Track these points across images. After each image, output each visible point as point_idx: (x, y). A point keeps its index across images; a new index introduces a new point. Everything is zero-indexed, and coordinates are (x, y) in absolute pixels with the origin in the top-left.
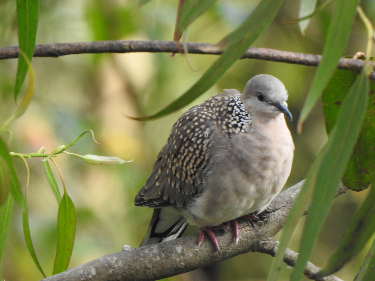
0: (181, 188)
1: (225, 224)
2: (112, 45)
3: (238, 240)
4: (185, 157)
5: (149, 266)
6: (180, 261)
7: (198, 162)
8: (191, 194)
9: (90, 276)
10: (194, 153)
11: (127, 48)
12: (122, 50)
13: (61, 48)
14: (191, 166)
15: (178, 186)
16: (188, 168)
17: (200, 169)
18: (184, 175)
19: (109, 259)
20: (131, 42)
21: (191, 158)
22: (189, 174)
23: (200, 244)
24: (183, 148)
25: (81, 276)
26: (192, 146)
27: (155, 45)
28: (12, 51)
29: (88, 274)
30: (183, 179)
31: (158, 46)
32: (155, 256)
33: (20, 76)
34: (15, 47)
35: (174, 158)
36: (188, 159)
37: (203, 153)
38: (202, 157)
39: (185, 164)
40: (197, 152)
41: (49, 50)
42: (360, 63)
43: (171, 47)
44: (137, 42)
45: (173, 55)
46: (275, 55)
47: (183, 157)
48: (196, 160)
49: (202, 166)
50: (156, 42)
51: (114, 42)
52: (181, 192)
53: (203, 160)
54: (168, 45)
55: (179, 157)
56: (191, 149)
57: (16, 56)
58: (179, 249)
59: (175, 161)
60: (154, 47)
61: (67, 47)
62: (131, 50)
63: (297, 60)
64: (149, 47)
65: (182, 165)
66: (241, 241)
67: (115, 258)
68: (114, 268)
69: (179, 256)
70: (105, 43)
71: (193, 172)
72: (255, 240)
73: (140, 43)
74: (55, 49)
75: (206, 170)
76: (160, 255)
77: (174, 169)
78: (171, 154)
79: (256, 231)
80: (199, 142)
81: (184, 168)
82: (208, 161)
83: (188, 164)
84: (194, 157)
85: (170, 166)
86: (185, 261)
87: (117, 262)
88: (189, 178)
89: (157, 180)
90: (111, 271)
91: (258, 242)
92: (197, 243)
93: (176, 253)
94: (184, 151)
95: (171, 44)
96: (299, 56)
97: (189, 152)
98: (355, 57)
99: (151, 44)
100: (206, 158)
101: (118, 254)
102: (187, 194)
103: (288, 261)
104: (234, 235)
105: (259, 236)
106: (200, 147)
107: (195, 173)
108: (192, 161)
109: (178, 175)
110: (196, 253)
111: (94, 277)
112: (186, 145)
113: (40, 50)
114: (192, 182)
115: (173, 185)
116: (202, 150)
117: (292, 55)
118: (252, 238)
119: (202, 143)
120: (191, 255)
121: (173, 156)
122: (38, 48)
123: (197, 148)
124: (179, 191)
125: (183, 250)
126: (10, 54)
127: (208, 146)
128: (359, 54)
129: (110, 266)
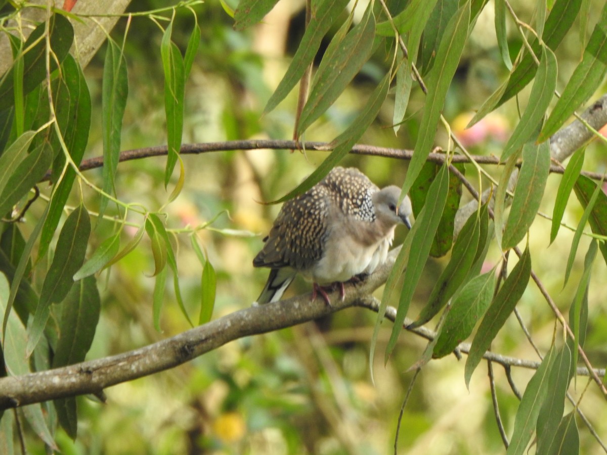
0: (301, 252)
1: (333, 284)
2: (242, 144)
3: (344, 298)
4: (305, 227)
5: (273, 318)
6: (297, 315)
7: (317, 230)
8: (311, 257)
9: (226, 327)
10: (313, 222)
11: (253, 146)
12: (250, 148)
13: (202, 147)
14: (311, 233)
15: (298, 251)
16: (308, 236)
17: (319, 236)
18: (304, 242)
19: (241, 313)
20: (257, 141)
21: (310, 227)
22: (309, 240)
23: (313, 301)
24: (302, 219)
25: (219, 327)
26: (311, 217)
27: (276, 143)
28: (163, 149)
29: (225, 325)
30: (302, 245)
31: (278, 144)
32: (277, 310)
33: (169, 169)
34: (165, 147)
35: (293, 228)
36: (307, 228)
37: (321, 222)
38: (320, 226)
39: (305, 233)
40: (316, 222)
41: (192, 148)
42: (439, 156)
43: (288, 145)
44: (262, 141)
45: (293, 152)
46: (371, 151)
47: (302, 227)
48: (315, 228)
49: (321, 234)
50: (277, 141)
51: (244, 142)
52: (301, 255)
53: (322, 228)
54: (286, 144)
55: (298, 226)
56: (310, 220)
57: (165, 153)
58: (296, 305)
59: (294, 230)
60: (275, 145)
61: (206, 146)
62: (256, 147)
63: (389, 154)
64: (271, 145)
65: (302, 233)
66: (346, 298)
67: (246, 313)
68: (245, 321)
69: (296, 310)
70: (236, 142)
71: (312, 239)
72: (357, 297)
73: (264, 142)
74: (196, 148)
75: (324, 236)
76: (281, 309)
77: (293, 237)
78: (290, 224)
79: (357, 290)
80: (317, 213)
81: (304, 236)
82: (326, 229)
83: (308, 232)
84: (313, 226)
85: (290, 235)
86: (301, 314)
87: (247, 316)
88: (308, 244)
89: (276, 247)
90: (243, 323)
91: (359, 299)
92: (311, 300)
93: (294, 308)
94: (303, 222)
95: (289, 142)
96: (390, 151)
97: (308, 222)
98: (435, 151)
99: (272, 143)
100: (324, 226)
101: (248, 310)
102: (306, 256)
103: (389, 316)
104: (341, 294)
105: (360, 294)
106: (317, 217)
107: (314, 239)
108: (312, 230)
109: (298, 242)
110: (310, 308)
111: (229, 328)
112: (306, 216)
113: (185, 148)
114: (311, 247)
115: (293, 250)
116: (319, 220)
117: (385, 150)
118: (354, 295)
119: (319, 214)
120: (306, 309)
121: (292, 226)
122: (183, 147)
123: (315, 218)
124: (299, 255)
125: (299, 306)
126: (161, 152)
127: (324, 216)
128: (438, 148)
129: (242, 319)
